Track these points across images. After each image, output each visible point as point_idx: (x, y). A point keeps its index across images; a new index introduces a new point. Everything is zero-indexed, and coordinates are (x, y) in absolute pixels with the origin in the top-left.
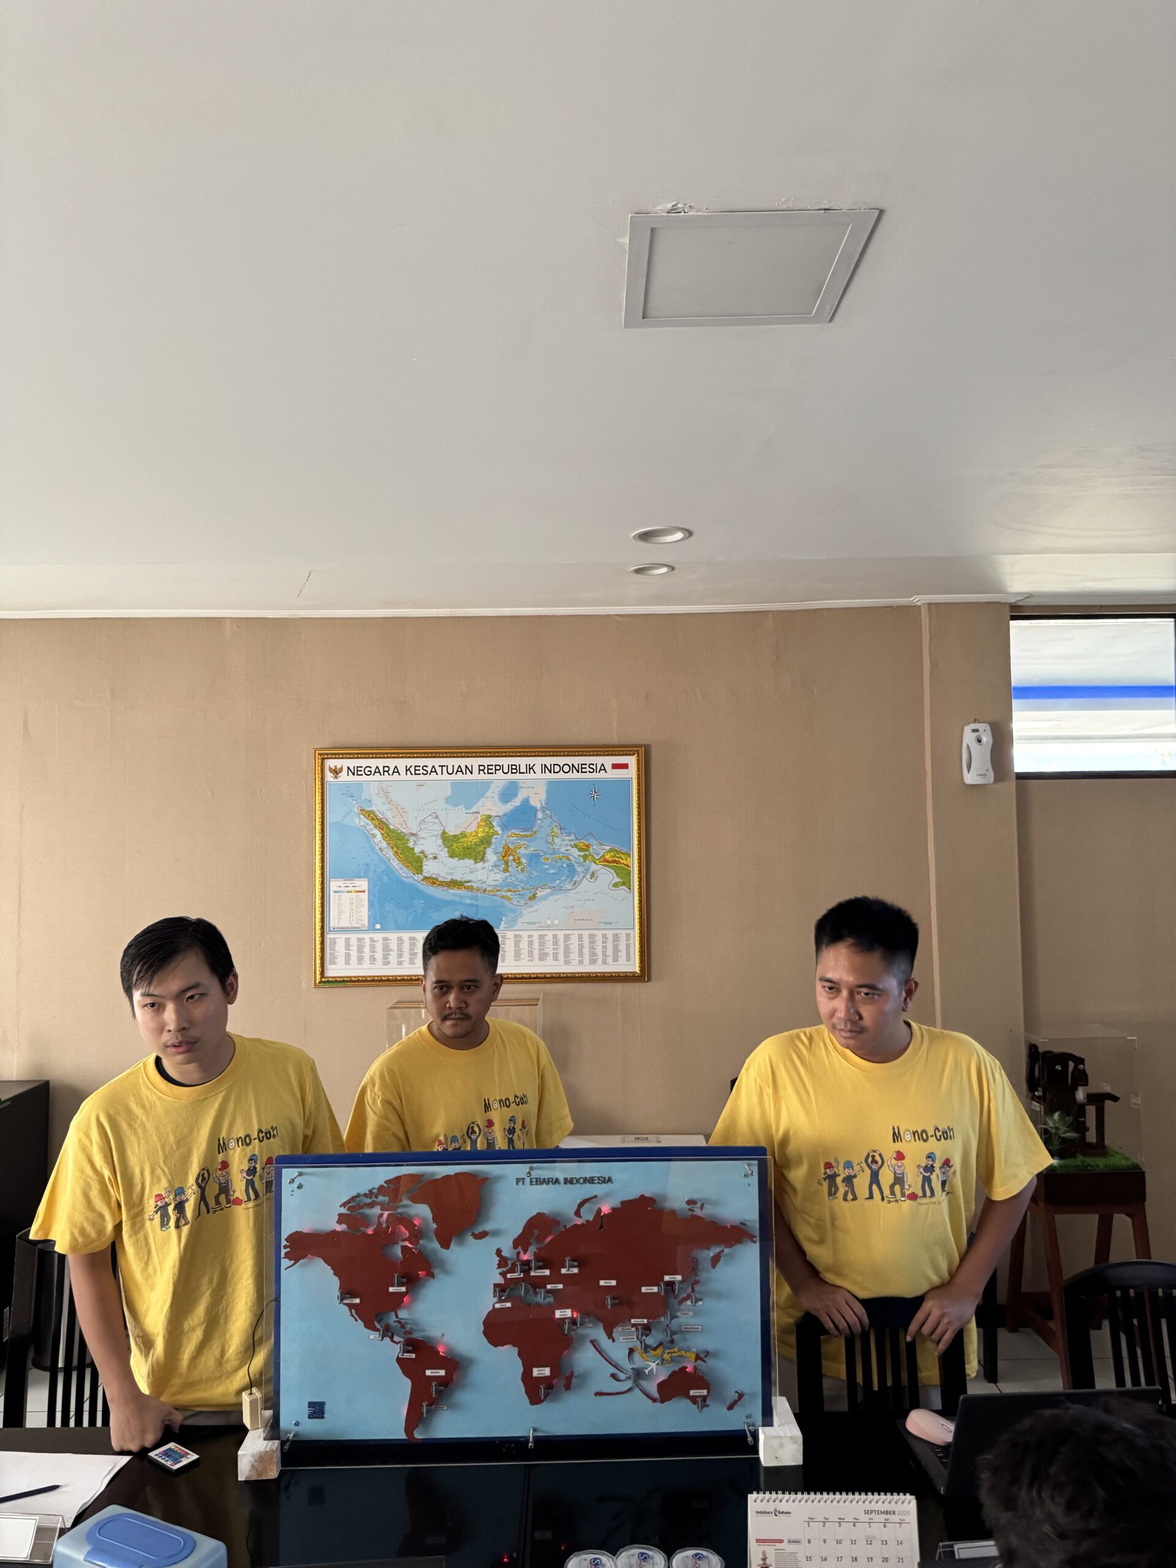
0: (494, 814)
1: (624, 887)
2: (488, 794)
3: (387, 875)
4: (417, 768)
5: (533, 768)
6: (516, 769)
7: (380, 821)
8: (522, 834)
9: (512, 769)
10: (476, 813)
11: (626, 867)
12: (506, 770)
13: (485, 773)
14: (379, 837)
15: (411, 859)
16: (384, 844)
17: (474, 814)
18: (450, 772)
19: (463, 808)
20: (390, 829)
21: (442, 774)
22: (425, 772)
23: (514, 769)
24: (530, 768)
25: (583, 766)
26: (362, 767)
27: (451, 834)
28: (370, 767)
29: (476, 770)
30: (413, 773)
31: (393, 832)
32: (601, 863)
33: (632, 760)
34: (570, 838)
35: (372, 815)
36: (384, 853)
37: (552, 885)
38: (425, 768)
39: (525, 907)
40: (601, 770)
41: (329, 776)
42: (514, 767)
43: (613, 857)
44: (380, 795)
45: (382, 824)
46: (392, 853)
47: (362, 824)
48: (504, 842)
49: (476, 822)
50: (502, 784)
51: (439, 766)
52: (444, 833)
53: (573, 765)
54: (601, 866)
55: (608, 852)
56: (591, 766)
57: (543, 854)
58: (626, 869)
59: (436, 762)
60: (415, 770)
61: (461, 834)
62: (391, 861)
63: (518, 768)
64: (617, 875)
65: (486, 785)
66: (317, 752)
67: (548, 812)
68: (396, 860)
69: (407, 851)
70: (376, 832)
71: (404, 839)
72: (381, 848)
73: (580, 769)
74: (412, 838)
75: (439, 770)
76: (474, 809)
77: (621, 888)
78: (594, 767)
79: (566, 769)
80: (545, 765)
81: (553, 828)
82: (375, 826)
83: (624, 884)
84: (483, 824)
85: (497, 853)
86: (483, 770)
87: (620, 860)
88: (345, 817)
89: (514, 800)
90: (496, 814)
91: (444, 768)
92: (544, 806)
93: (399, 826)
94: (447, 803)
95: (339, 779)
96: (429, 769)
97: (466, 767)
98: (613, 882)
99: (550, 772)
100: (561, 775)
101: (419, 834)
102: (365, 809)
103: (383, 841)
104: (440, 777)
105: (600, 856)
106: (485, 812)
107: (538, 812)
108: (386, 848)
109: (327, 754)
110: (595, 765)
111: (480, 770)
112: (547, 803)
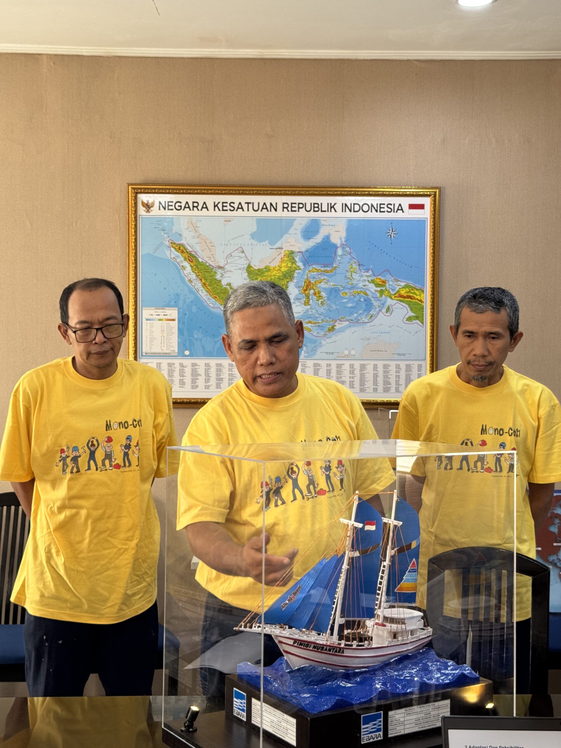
0: (296, 249)
1: (417, 321)
2: (291, 231)
3: (195, 305)
4: (225, 204)
5: (335, 207)
6: (318, 207)
7: (190, 254)
8: (323, 269)
9: (314, 207)
10: (280, 248)
11: (420, 303)
12: (308, 208)
13: (288, 211)
14: (189, 269)
15: (218, 291)
16: (193, 276)
17: (278, 250)
18: (256, 208)
19: (268, 244)
20: (199, 262)
21: (248, 210)
22: (232, 209)
23: (316, 207)
24: (332, 207)
25: (382, 206)
26: (172, 202)
27: (256, 268)
28: (180, 202)
29: (280, 207)
30: (221, 209)
31: (202, 265)
32: (396, 298)
33: (427, 202)
34: (368, 274)
35: (182, 248)
36: (193, 285)
37: (349, 318)
38: (232, 204)
39: (325, 338)
40: (398, 209)
41: (142, 211)
42: (316, 205)
43: (408, 292)
44: (189, 230)
45: (191, 257)
46: (200, 284)
47: (173, 256)
48: (306, 276)
49: (280, 257)
50: (305, 222)
51: (246, 203)
52: (249, 266)
53: (372, 205)
54: (397, 301)
55: (403, 288)
56: (389, 206)
57: (342, 288)
58: (419, 304)
59: (243, 199)
60: (223, 206)
61: (265, 268)
62: (200, 292)
63: (320, 207)
64: (411, 309)
65: (290, 222)
66: (130, 187)
67: (348, 249)
68: (204, 291)
69: (215, 283)
70: (186, 264)
71: (211, 271)
72: (190, 280)
73: (379, 209)
74: (219, 270)
75: (245, 206)
76: (278, 245)
77: (414, 321)
78: (392, 207)
79: (365, 208)
80: (346, 205)
81: (351, 265)
82: (185, 259)
83: (417, 318)
84: (286, 259)
85: (299, 287)
86: (287, 208)
87: (415, 296)
88: (156, 249)
89: (315, 238)
90: (299, 250)
91: (250, 205)
92: (344, 243)
93: (207, 259)
94: (253, 238)
95: (151, 213)
96: (236, 206)
97: (271, 204)
98: (407, 317)
99: (350, 211)
100: (361, 214)
101: (225, 267)
102: (175, 242)
103: (192, 273)
104: (246, 213)
105: (396, 291)
106: (287, 248)
107: (338, 249)
108: (194, 280)
109: (141, 189)
110: (393, 205)
111: (284, 208)
112: (346, 241)
